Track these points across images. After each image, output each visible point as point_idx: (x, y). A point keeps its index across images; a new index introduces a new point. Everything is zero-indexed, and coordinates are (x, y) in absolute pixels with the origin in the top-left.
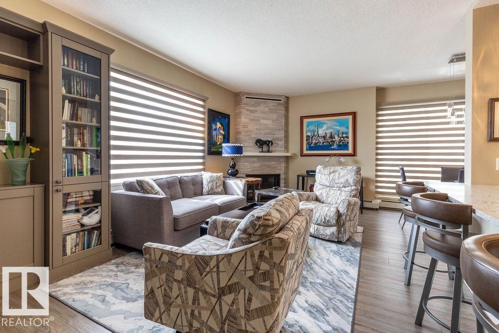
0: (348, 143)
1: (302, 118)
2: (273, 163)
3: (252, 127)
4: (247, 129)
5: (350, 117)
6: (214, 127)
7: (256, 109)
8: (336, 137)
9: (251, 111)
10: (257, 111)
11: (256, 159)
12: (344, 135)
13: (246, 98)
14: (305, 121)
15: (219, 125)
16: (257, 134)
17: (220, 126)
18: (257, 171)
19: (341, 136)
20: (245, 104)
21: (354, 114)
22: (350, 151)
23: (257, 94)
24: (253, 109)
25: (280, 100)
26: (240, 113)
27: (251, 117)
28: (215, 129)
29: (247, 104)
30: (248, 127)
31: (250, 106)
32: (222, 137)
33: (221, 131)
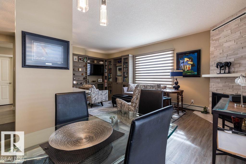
6: (181, 61)
7: (220, 36)
9: (216, 40)
11: (219, 80)
13: (213, 30)
15: (186, 59)
16: (220, 58)
17: (188, 59)
20: (212, 36)
24: (218, 37)
27: (217, 45)
28: (183, 62)
30: (214, 53)
31: (215, 36)
32: (190, 66)
33: (189, 63)
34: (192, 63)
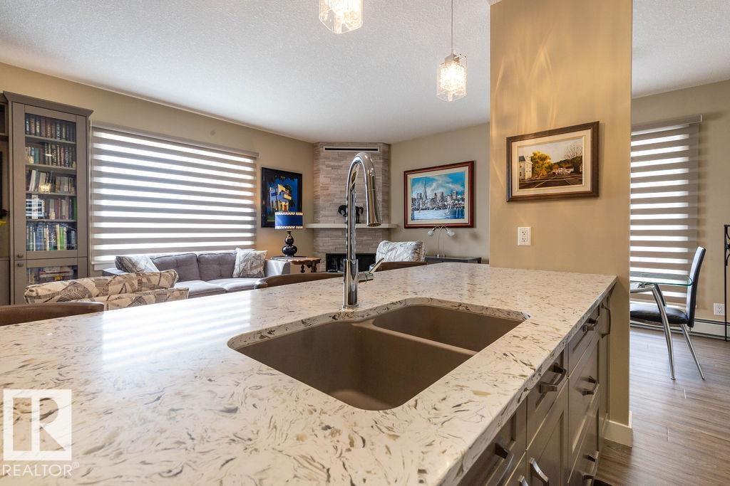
0: (464, 207)
1: (406, 173)
2: (365, 238)
3: (334, 188)
4: (328, 192)
5: (466, 170)
6: (272, 190)
7: (340, 164)
8: (449, 198)
9: (333, 168)
10: (341, 166)
11: (340, 233)
12: (459, 197)
13: (326, 149)
14: (410, 177)
15: (281, 188)
16: (341, 198)
17: (284, 189)
18: (341, 250)
19: (454, 197)
20: (325, 158)
21: (472, 165)
22: (466, 220)
23: (342, 143)
24: (336, 164)
25: (377, 150)
26: (319, 170)
27: (334, 176)
28: (275, 194)
29: (327, 158)
30: (330, 189)
31: (331, 161)
32: (287, 204)
33: (286, 196)
34: (290, 198)
